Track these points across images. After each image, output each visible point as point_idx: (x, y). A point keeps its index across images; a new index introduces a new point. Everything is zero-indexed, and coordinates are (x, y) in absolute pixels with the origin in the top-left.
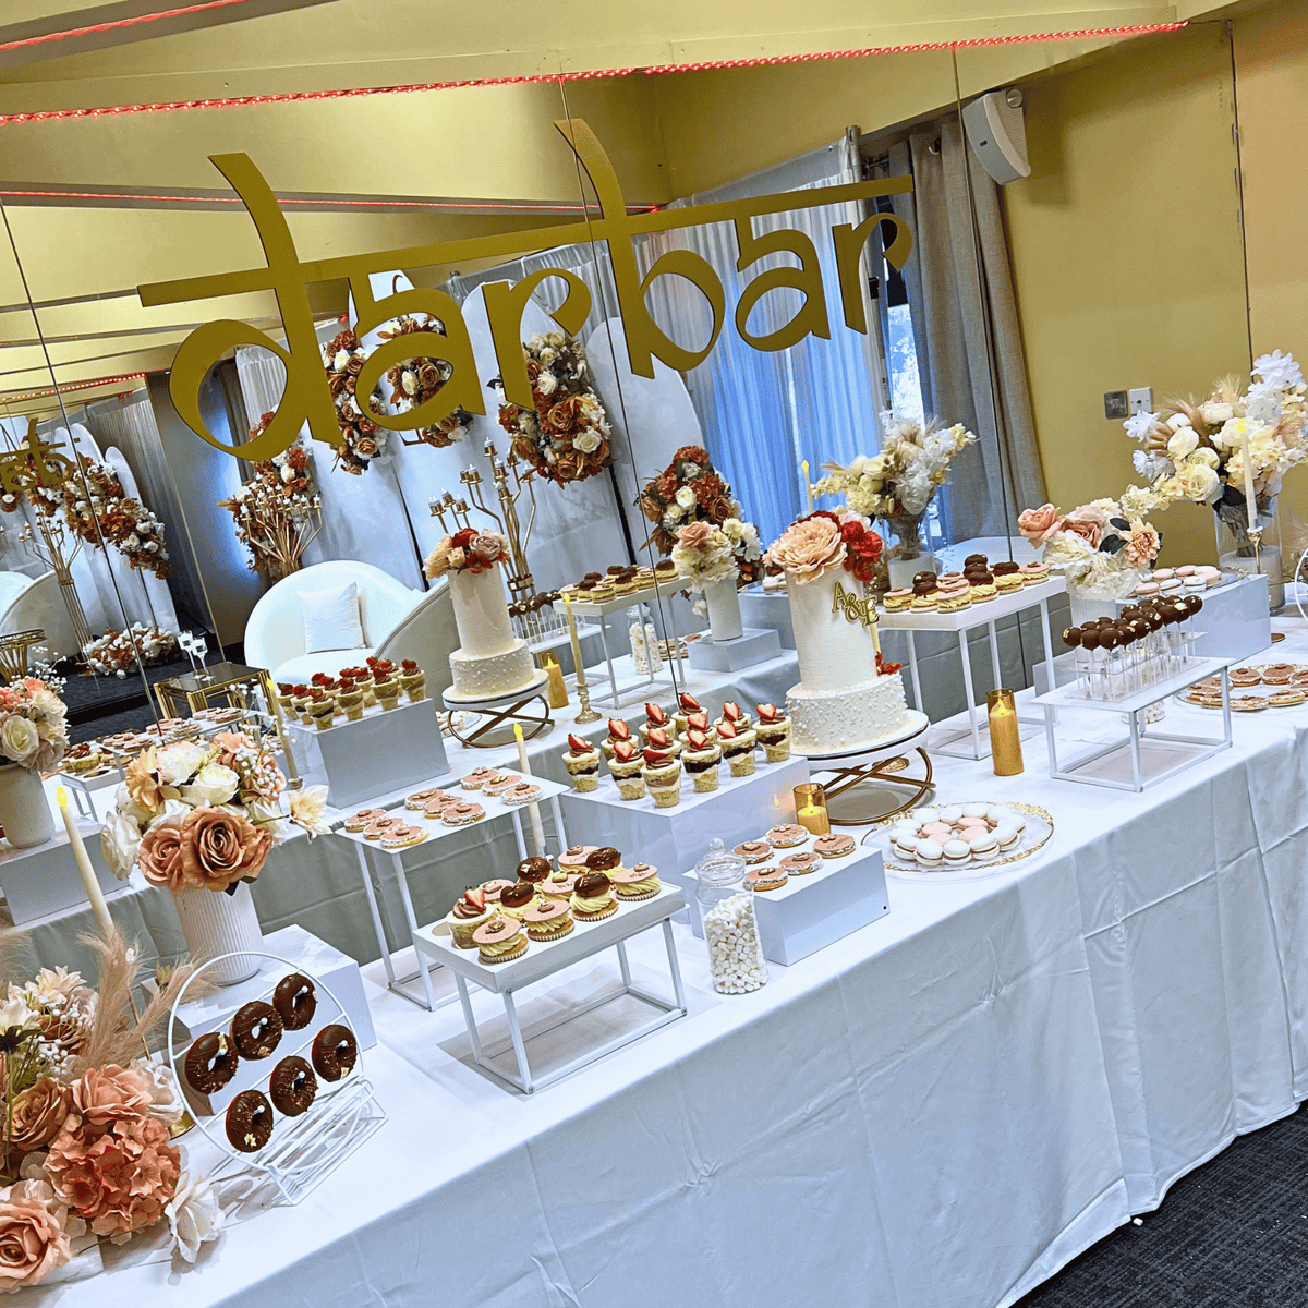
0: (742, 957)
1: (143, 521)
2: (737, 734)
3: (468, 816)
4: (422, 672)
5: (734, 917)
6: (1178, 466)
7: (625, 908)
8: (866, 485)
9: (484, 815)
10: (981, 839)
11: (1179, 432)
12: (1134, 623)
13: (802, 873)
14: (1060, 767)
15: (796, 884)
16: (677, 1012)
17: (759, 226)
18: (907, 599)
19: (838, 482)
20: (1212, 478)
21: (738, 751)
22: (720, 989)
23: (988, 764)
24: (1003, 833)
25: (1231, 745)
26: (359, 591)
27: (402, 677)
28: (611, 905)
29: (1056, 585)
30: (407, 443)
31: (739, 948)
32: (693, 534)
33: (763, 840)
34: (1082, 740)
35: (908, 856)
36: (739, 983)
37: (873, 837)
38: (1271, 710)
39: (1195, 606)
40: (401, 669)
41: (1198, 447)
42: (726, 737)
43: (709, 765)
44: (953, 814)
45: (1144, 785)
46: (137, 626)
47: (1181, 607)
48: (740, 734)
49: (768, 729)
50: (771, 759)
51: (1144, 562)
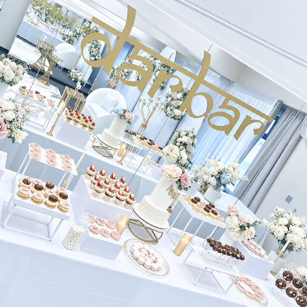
0: (72, 241)
1: (98, 57)
2: (122, 195)
3: (52, 163)
4: (95, 127)
5: (77, 231)
6: (277, 225)
7: (56, 210)
8: (217, 169)
9: (55, 166)
10: (149, 263)
11: (285, 218)
12: (224, 250)
13: (102, 235)
14: (186, 263)
15: (99, 237)
16: (49, 239)
17: (231, 103)
18: (189, 200)
19: (213, 163)
20: (282, 234)
21: (118, 198)
22: (63, 242)
23: (174, 247)
24: (155, 266)
25: (226, 294)
26: (118, 102)
27: (90, 125)
28: (53, 207)
29: (223, 225)
30: (150, 84)
31: (72, 238)
32: (172, 147)
33: (106, 221)
34: (198, 261)
35: (132, 252)
36: (67, 245)
37: (133, 241)
38: (243, 294)
39: (242, 258)
40: (92, 123)
41: (285, 225)
42: (119, 193)
43: (109, 196)
44: (152, 251)
45: (196, 284)
46: (81, 73)
47: (239, 256)
48: (122, 196)
49: (129, 200)
50: (125, 206)
51: (247, 238)
